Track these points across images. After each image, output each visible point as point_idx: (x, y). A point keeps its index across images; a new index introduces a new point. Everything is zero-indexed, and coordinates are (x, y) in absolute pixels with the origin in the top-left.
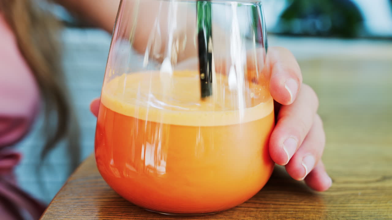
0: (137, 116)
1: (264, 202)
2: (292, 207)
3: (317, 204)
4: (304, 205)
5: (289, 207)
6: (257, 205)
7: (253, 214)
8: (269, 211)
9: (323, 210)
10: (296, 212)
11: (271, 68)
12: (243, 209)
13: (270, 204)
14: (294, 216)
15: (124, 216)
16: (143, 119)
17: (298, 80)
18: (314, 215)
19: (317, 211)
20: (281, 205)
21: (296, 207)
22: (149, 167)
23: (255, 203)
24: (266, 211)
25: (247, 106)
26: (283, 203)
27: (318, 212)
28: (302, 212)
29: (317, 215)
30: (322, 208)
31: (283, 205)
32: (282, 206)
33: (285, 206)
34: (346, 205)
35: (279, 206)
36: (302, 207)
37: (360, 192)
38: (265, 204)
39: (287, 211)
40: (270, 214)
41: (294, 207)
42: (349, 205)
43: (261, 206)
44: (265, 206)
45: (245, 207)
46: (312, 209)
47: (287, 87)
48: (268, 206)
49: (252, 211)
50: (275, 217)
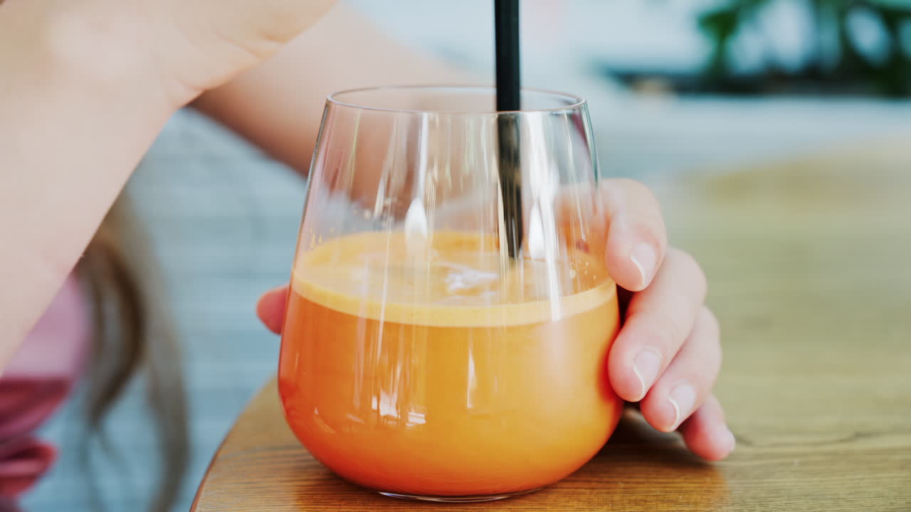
0: (363, 314)
1: (606, 479)
2: (658, 485)
3: (708, 479)
4: (684, 483)
5: (654, 485)
6: (593, 485)
7: (583, 498)
8: (614, 493)
9: (718, 489)
10: (666, 492)
11: (608, 223)
12: (566, 490)
13: (617, 483)
14: (660, 498)
15: (345, 505)
16: (374, 317)
17: (657, 245)
18: (699, 497)
19: (705, 491)
20: (638, 483)
21: (667, 485)
22: (387, 417)
23: (589, 482)
24: (608, 493)
25: (564, 293)
26: (642, 480)
27: (709, 491)
28: (677, 492)
29: (704, 497)
30: (718, 485)
31: (643, 483)
32: (639, 485)
33: (647, 485)
34: (764, 481)
35: (634, 485)
36: (679, 485)
37: (796, 461)
38: (607, 482)
39: (651, 492)
40: (617, 497)
41: (663, 485)
42: (771, 480)
43: (601, 485)
44: (608, 486)
45: (570, 488)
46: (695, 488)
47: (634, 260)
48: (612, 486)
49: (583, 494)
50: (625, 501)
